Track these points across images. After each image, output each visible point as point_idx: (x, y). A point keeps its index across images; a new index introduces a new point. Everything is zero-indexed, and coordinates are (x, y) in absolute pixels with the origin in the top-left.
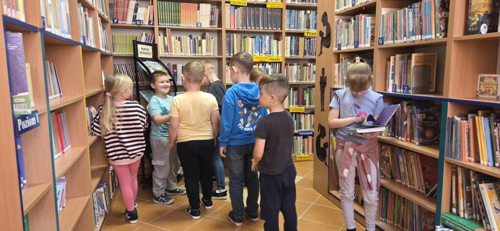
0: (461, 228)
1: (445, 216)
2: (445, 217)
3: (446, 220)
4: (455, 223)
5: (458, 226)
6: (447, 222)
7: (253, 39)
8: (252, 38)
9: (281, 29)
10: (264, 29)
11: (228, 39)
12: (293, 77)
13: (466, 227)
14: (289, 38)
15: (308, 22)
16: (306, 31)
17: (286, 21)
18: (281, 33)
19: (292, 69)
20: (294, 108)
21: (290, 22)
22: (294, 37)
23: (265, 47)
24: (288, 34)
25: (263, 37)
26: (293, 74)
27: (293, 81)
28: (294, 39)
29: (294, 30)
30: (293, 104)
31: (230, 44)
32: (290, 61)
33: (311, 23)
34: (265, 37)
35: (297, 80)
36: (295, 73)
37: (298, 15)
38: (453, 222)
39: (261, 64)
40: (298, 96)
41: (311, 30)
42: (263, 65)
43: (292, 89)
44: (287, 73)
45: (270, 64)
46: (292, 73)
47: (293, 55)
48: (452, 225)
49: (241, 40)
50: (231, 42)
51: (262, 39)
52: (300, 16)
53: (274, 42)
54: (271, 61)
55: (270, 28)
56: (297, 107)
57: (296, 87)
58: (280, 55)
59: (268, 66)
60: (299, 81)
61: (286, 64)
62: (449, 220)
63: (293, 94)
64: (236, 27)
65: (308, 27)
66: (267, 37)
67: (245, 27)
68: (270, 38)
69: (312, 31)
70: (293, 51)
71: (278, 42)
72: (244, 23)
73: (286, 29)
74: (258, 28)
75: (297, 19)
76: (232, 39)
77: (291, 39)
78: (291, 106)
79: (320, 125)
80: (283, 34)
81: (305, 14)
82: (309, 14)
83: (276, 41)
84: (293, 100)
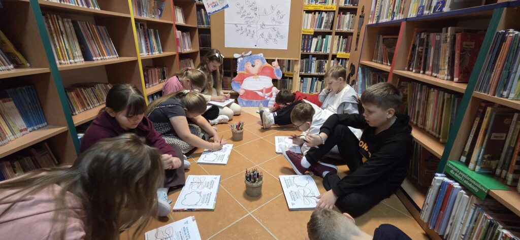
0: (470, 182)
1: (451, 164)
2: (451, 166)
3: (451, 169)
4: (463, 175)
5: (467, 180)
6: (452, 171)
12: (345, 25)
13: (479, 183)
19: (344, 17)
20: (341, 54)
26: (346, 23)
27: (345, 29)
30: (341, 51)
32: (343, 11)
35: (348, 28)
36: (347, 22)
38: (460, 173)
39: (317, 13)
40: (347, 44)
42: (319, 14)
43: (342, 37)
44: (339, 21)
45: (326, 13)
46: (344, 21)
47: (347, 5)
48: (459, 177)
54: (325, 10)
56: (344, 53)
57: (346, 35)
58: (335, 4)
59: (324, 15)
60: (350, 30)
61: (339, 13)
62: (456, 170)
63: (343, 42)
78: (339, 52)
79: (352, 64)
84: (342, 46)
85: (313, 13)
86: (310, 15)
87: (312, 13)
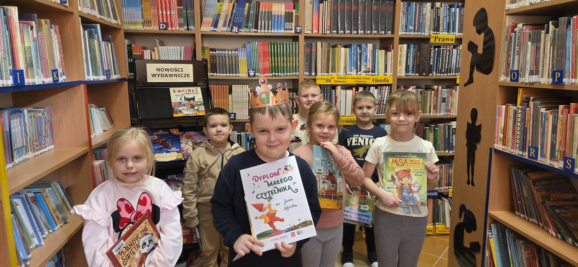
7: (348, 49)
8: (345, 47)
9: (393, 33)
10: (364, 33)
11: (309, 50)
14: (405, 46)
15: (437, 20)
16: (432, 35)
17: (401, 19)
18: (392, 39)
21: (407, 22)
22: (412, 46)
23: (366, 61)
24: (403, 40)
25: (363, 46)
28: (412, 49)
29: (413, 33)
31: (311, 58)
32: (404, 83)
33: (441, 22)
34: (367, 45)
37: (420, 11)
41: (441, 33)
47: (410, 74)
49: (329, 51)
50: (313, 54)
51: (361, 49)
52: (424, 13)
53: (381, 54)
54: (374, 83)
55: (376, 32)
58: (389, 73)
64: (320, 32)
65: (437, 29)
66: (370, 46)
67: (335, 31)
68: (374, 48)
69: (443, 34)
70: (411, 67)
71: (386, 54)
72: (334, 25)
73: (401, 33)
74: (355, 32)
75: (419, 15)
76: (314, 50)
77: (408, 48)
80: (395, 39)
81: (432, 8)
82: (438, 8)
83: (384, 51)
85: (354, 89)
86: (350, 93)
87: (352, 89)
